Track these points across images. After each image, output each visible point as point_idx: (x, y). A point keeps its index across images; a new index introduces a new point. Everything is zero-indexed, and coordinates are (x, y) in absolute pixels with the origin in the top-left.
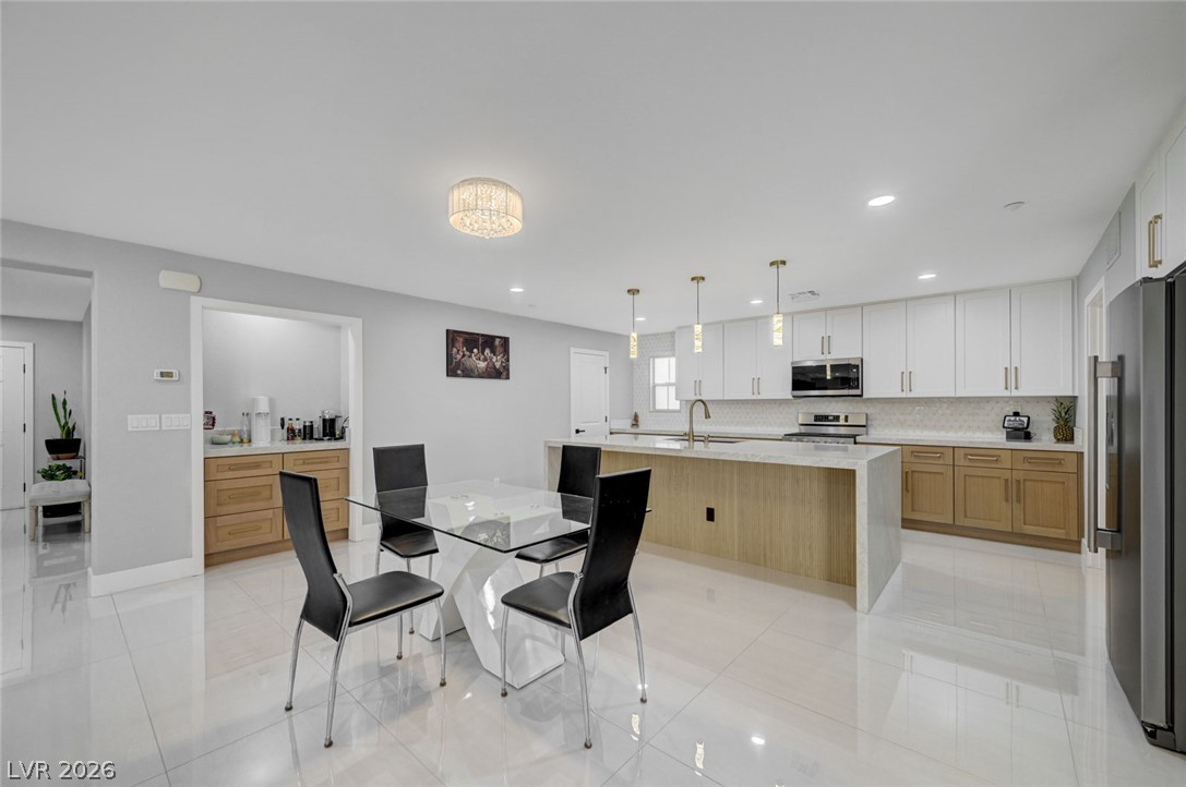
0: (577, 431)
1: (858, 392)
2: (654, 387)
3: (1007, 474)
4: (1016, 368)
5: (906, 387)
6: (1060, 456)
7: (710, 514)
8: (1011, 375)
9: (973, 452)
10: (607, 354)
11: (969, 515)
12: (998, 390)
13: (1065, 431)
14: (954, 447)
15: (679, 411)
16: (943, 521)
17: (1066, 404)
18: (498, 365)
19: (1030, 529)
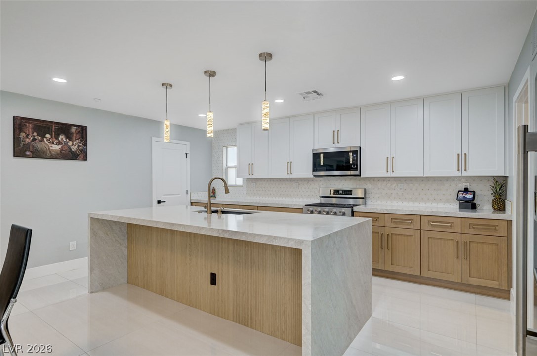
0: (159, 202)
1: (357, 172)
2: (227, 169)
3: (458, 237)
4: (465, 154)
5: (390, 169)
6: (496, 223)
7: (213, 279)
8: (462, 160)
9: (434, 219)
10: (188, 143)
11: (431, 269)
12: (453, 172)
13: (500, 204)
14: (421, 216)
15: (241, 187)
16: (412, 273)
17: (501, 182)
18: (74, 149)
19: (474, 281)
